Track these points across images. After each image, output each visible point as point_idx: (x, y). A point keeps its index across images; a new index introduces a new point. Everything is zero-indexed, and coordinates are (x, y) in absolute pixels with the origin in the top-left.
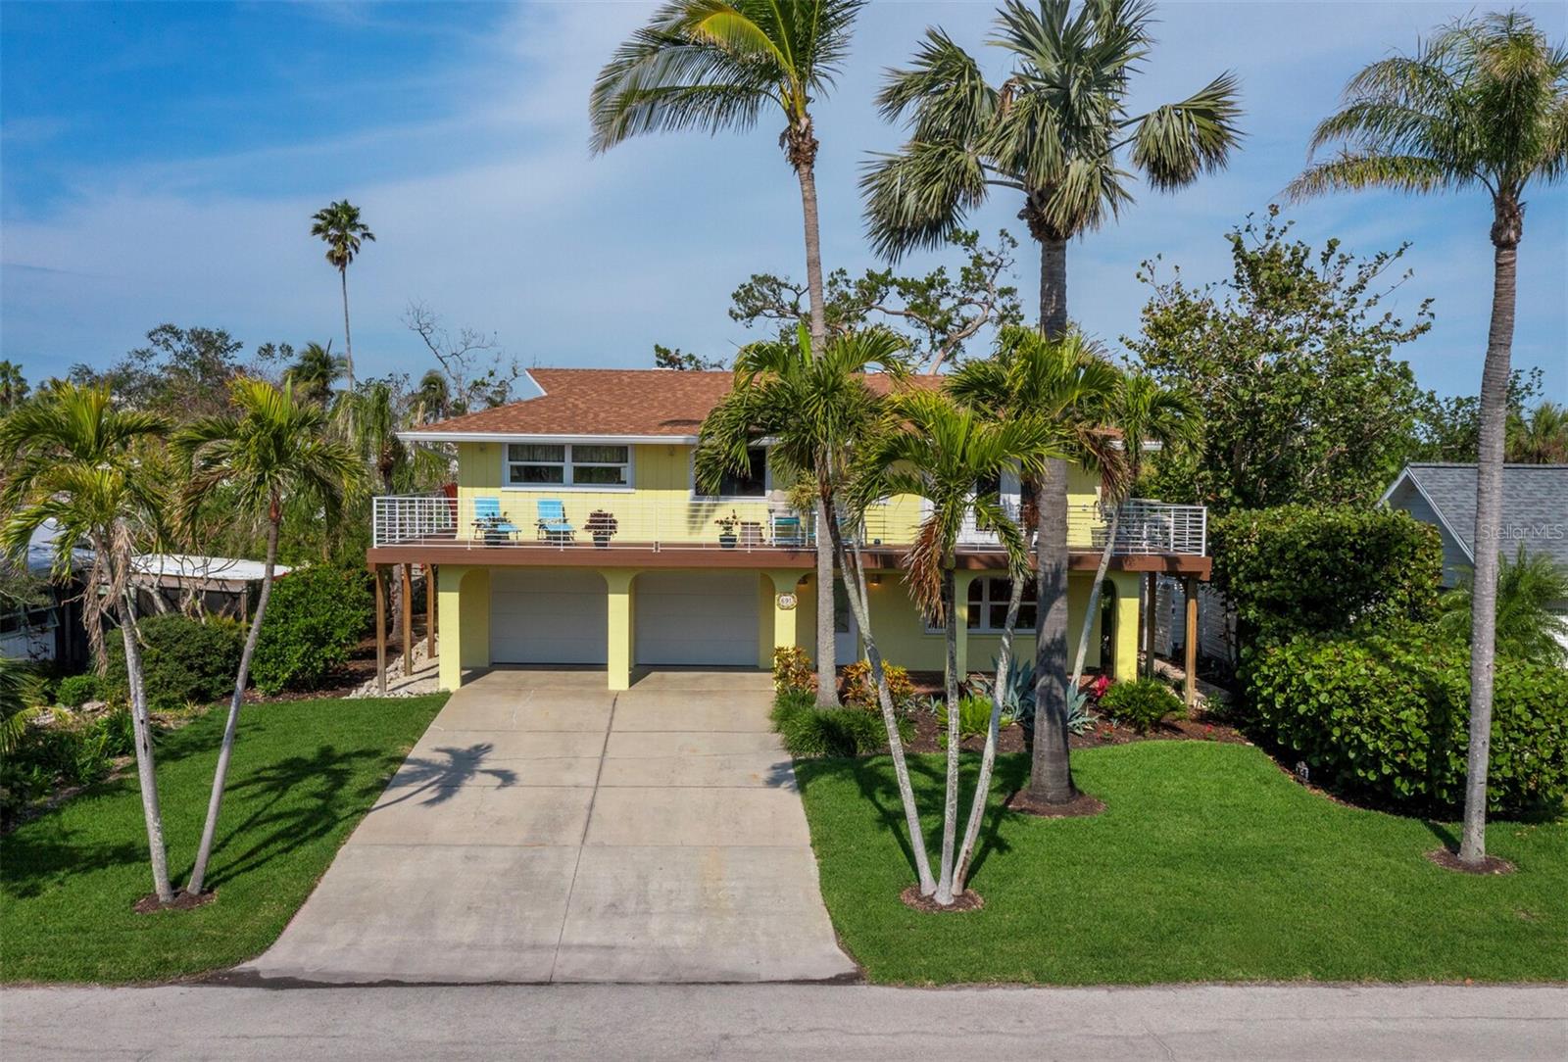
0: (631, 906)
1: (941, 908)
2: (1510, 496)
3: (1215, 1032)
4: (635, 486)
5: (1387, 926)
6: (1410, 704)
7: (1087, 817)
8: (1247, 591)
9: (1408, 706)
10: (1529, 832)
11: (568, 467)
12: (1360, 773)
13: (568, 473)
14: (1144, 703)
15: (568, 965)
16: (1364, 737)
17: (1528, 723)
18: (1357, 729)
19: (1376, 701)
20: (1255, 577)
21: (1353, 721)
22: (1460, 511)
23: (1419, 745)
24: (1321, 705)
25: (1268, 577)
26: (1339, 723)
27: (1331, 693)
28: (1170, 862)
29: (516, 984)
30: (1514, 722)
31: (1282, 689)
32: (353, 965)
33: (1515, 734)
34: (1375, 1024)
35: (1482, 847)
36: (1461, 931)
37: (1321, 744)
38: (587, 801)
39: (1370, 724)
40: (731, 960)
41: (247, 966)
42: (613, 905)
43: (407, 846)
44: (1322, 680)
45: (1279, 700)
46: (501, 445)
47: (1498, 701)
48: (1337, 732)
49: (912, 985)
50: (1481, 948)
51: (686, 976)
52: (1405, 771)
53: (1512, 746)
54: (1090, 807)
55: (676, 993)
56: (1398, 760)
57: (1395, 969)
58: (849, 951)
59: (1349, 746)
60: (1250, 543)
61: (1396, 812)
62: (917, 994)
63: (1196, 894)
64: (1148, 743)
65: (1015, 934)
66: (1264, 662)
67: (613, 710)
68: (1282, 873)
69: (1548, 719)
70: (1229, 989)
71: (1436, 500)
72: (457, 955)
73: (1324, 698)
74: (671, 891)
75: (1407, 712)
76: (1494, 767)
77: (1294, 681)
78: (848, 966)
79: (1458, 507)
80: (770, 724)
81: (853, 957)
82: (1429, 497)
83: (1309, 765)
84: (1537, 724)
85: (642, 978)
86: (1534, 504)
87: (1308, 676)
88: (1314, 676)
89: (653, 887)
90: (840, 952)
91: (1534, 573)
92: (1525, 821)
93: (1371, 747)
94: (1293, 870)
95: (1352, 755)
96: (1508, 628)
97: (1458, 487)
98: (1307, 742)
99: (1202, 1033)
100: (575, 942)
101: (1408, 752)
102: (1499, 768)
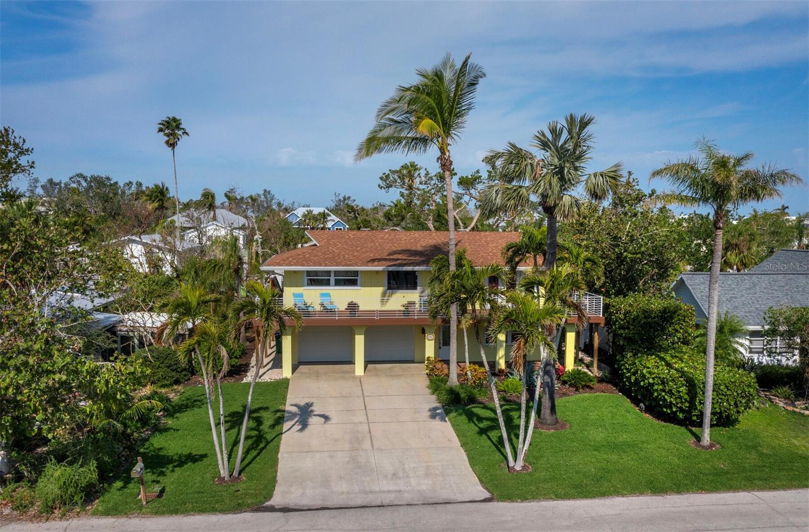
0: (401, 474)
1: (518, 471)
2: (721, 287)
3: (620, 514)
4: (361, 286)
5: (676, 472)
6: (683, 385)
7: (563, 431)
8: (619, 332)
9: (682, 386)
10: (726, 431)
11: (332, 279)
12: (665, 410)
13: (332, 281)
14: (579, 379)
15: (387, 499)
16: (666, 397)
17: (726, 392)
18: (663, 394)
19: (670, 383)
20: (622, 327)
21: (663, 390)
22: (702, 294)
23: (686, 400)
24: (649, 383)
25: (628, 328)
26: (657, 390)
27: (653, 379)
28: (597, 449)
29: (371, 507)
30: (720, 392)
31: (634, 374)
32: (305, 502)
33: (721, 397)
34: (672, 509)
35: (709, 440)
36: (701, 473)
37: (650, 397)
38: (367, 430)
39: (668, 392)
40: (445, 495)
41: (268, 503)
42: (394, 474)
43: (305, 452)
44: (650, 373)
45: (633, 378)
46: (303, 271)
47: (715, 385)
48: (656, 394)
49: (513, 501)
50: (707, 479)
51: (431, 501)
52: (681, 410)
53: (720, 400)
54: (563, 426)
55: (430, 508)
56: (679, 406)
57: (679, 488)
58: (487, 489)
59: (661, 400)
60: (620, 313)
61: (677, 424)
62: (515, 505)
63: (608, 462)
64: (581, 395)
65: (545, 481)
66: (627, 363)
67: (362, 386)
68: (638, 452)
69: (733, 391)
70: (622, 498)
71: (693, 289)
72: (344, 496)
73: (651, 381)
74: (414, 468)
75: (682, 388)
76: (713, 408)
77: (639, 372)
78: (487, 495)
79: (702, 292)
80: (429, 391)
81: (489, 491)
82: (690, 287)
83: (645, 405)
84: (728, 393)
85: (416, 503)
86: (731, 290)
87: (645, 371)
88: (647, 372)
89: (407, 466)
90: (484, 490)
91: (730, 323)
92: (725, 427)
93: (668, 401)
94: (641, 450)
95: (661, 403)
96: (720, 346)
97: (701, 283)
98: (644, 396)
99: (616, 515)
100: (386, 489)
101: (682, 403)
102: (715, 408)
